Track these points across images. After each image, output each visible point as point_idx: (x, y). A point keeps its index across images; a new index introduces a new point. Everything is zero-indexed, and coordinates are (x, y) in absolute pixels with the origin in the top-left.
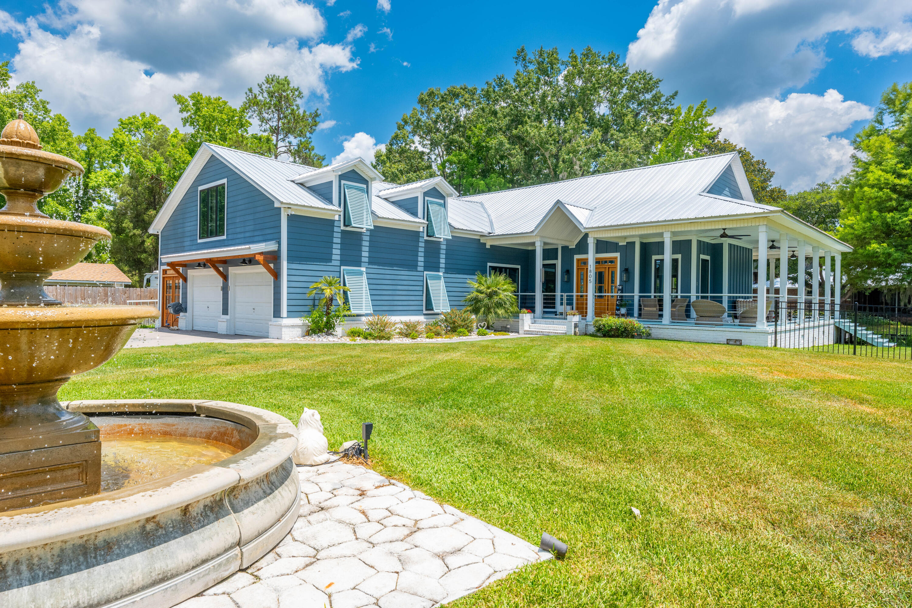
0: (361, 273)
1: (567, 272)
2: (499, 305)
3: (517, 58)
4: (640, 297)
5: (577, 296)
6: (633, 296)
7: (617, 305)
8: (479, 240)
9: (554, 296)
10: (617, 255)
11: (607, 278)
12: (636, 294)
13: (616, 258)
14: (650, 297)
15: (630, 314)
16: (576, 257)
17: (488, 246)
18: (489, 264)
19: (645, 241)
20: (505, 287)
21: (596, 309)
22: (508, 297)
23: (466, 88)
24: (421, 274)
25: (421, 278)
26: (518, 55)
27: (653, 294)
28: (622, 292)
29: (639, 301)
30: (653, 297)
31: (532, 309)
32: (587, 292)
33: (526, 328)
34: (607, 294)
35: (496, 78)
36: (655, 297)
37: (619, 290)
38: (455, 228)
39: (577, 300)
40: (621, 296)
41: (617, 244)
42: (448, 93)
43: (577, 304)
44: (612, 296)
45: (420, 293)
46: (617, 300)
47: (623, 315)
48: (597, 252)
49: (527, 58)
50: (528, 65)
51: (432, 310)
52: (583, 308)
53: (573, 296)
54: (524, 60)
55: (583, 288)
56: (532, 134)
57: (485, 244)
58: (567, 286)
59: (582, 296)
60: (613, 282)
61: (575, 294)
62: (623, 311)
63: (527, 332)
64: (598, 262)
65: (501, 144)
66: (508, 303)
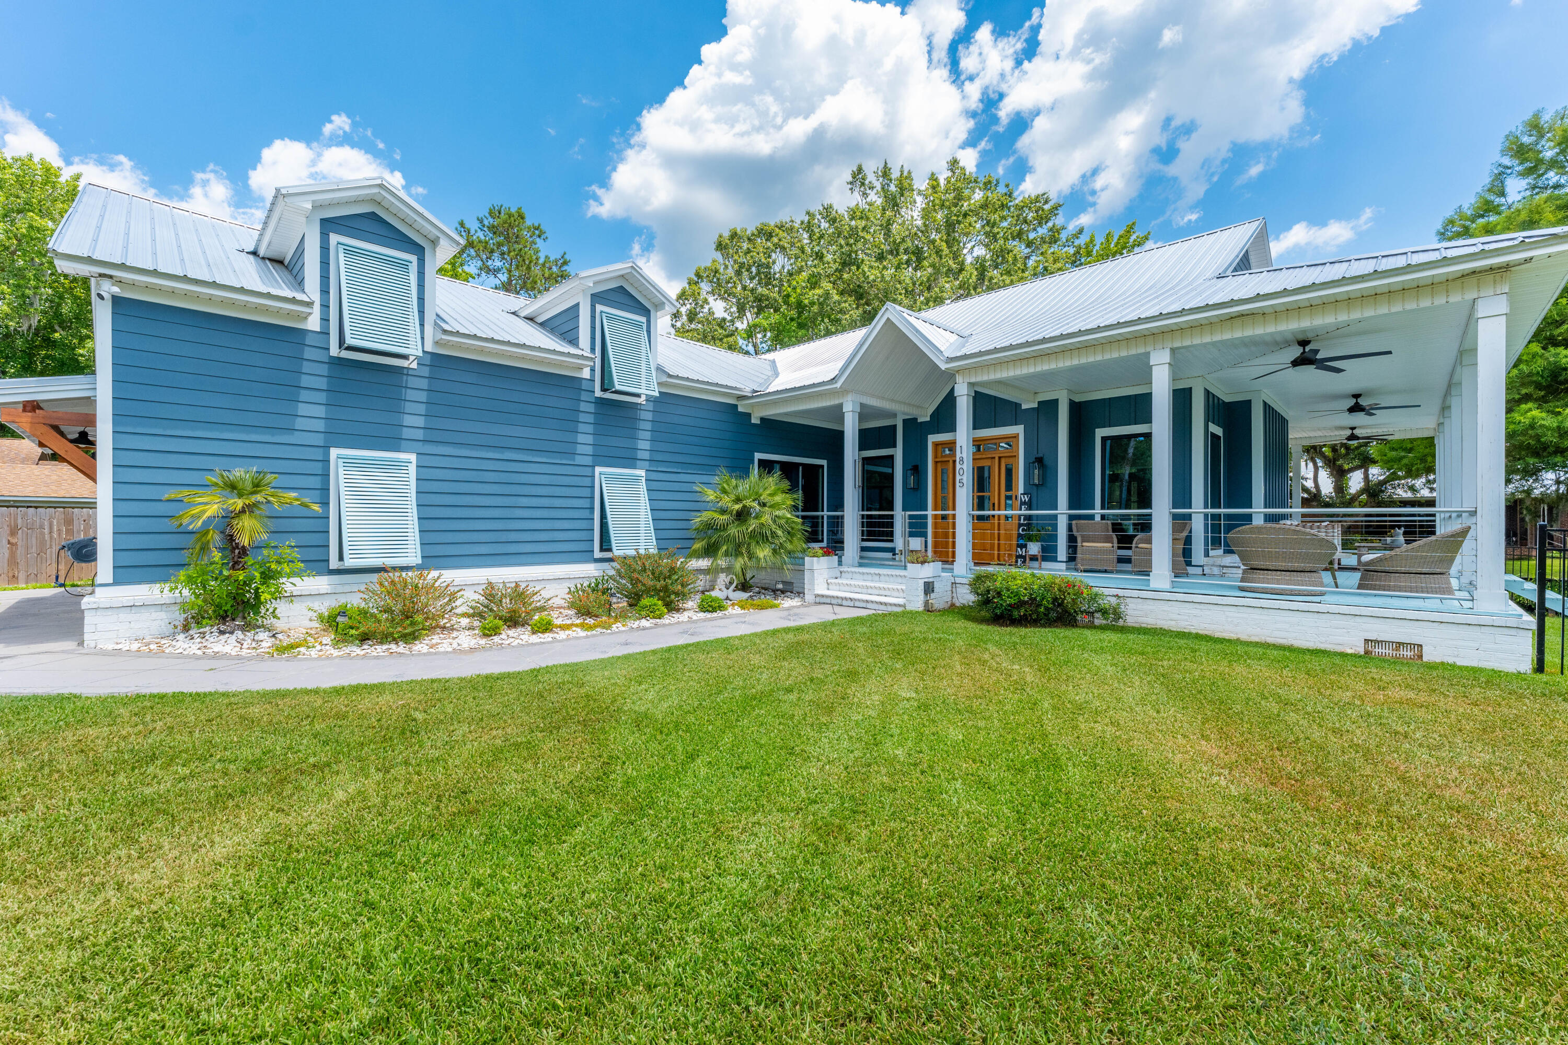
0: (400, 466)
1: (915, 470)
2: (761, 537)
3: (851, 183)
4: (1071, 518)
5: (935, 517)
6: (1055, 517)
7: (1019, 535)
8: (736, 406)
9: (892, 517)
10: (1019, 430)
11: (997, 480)
12: (1062, 510)
13: (1016, 437)
14: (1091, 517)
15: (1049, 554)
16: (932, 439)
17: (755, 420)
18: (758, 456)
19: (1078, 399)
20: (778, 498)
21: (974, 546)
22: (782, 522)
23: (782, 226)
24: (587, 471)
25: (587, 481)
26: (854, 177)
27: (1098, 511)
28: (1030, 508)
29: (1070, 528)
30: (1098, 518)
31: (835, 546)
32: (954, 509)
33: (821, 589)
34: (996, 512)
35: (821, 208)
36: (1103, 517)
37: (1022, 503)
38: (670, 376)
39: (936, 525)
40: (1028, 518)
41: (1017, 406)
42: (756, 233)
43: (936, 535)
44: (1007, 518)
45: (585, 513)
46: (1020, 525)
47: (1034, 558)
48: (977, 424)
49: (867, 182)
50: (868, 191)
51: (610, 550)
52: (946, 545)
53: (926, 517)
54: (863, 184)
55: (946, 501)
56: (872, 277)
57: (749, 415)
58: (916, 496)
59: (944, 517)
60: (1009, 487)
61: (930, 512)
62: (1034, 548)
63: (822, 601)
64: (978, 444)
65: (827, 295)
66: (780, 533)
